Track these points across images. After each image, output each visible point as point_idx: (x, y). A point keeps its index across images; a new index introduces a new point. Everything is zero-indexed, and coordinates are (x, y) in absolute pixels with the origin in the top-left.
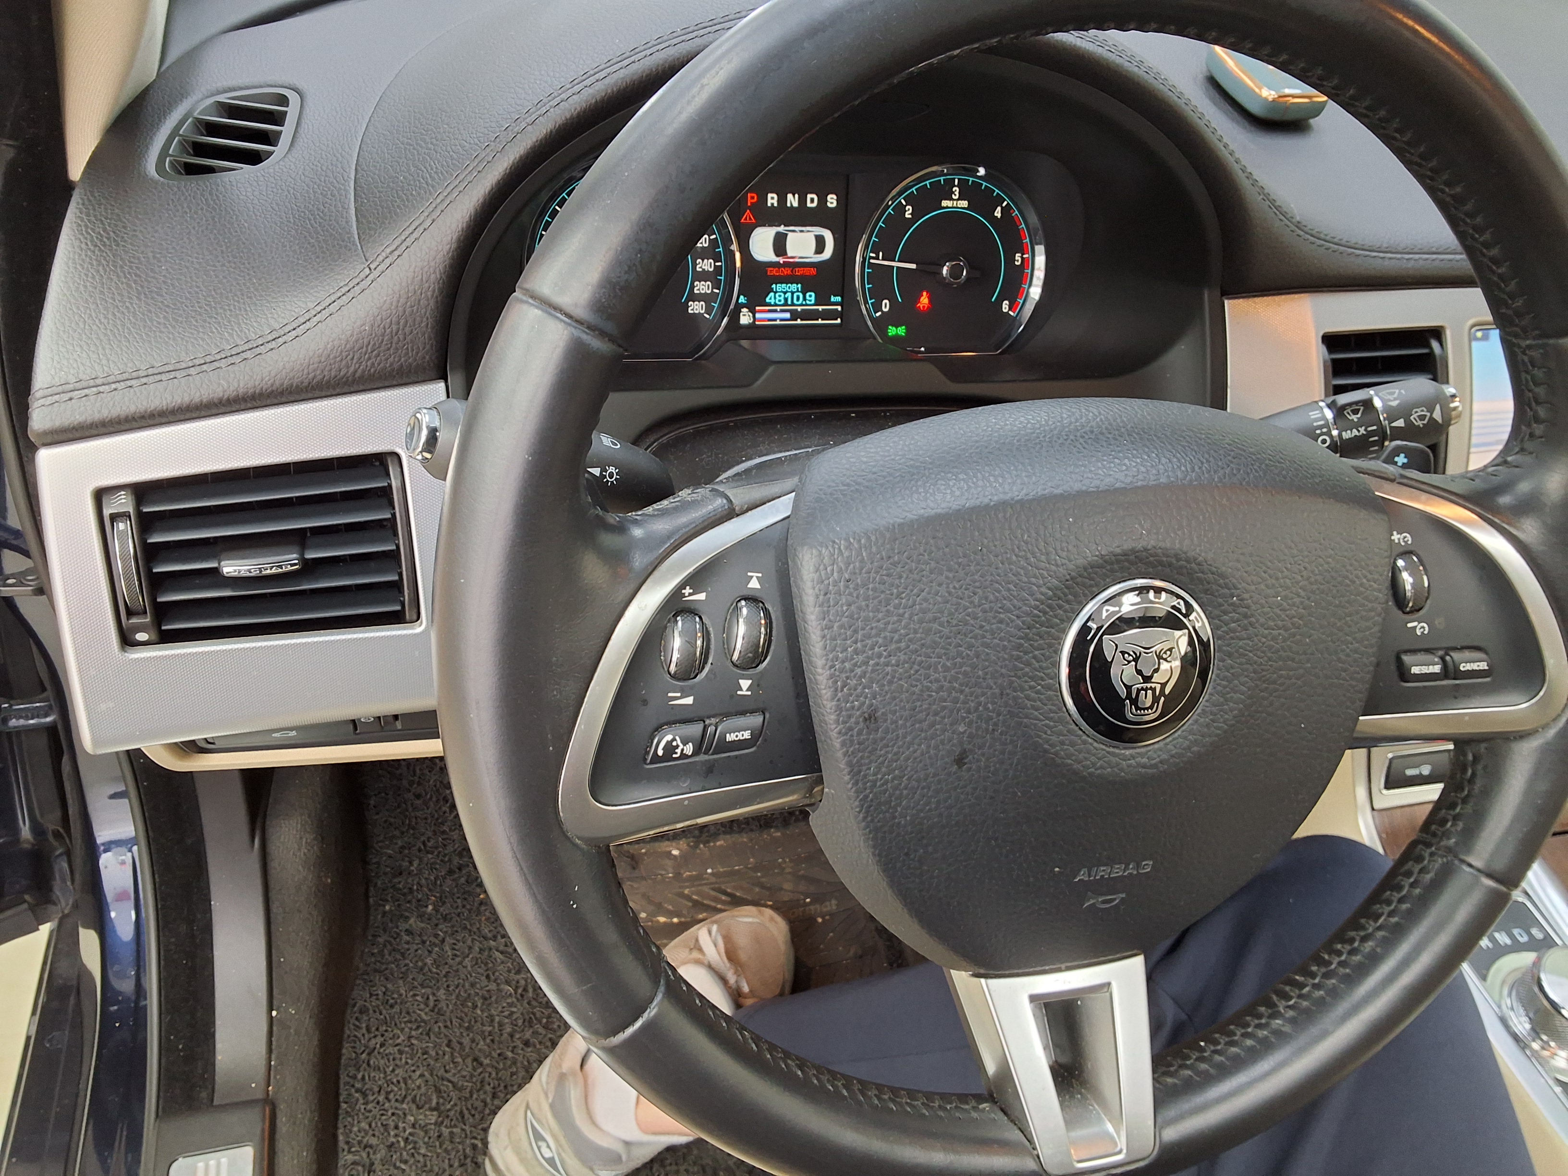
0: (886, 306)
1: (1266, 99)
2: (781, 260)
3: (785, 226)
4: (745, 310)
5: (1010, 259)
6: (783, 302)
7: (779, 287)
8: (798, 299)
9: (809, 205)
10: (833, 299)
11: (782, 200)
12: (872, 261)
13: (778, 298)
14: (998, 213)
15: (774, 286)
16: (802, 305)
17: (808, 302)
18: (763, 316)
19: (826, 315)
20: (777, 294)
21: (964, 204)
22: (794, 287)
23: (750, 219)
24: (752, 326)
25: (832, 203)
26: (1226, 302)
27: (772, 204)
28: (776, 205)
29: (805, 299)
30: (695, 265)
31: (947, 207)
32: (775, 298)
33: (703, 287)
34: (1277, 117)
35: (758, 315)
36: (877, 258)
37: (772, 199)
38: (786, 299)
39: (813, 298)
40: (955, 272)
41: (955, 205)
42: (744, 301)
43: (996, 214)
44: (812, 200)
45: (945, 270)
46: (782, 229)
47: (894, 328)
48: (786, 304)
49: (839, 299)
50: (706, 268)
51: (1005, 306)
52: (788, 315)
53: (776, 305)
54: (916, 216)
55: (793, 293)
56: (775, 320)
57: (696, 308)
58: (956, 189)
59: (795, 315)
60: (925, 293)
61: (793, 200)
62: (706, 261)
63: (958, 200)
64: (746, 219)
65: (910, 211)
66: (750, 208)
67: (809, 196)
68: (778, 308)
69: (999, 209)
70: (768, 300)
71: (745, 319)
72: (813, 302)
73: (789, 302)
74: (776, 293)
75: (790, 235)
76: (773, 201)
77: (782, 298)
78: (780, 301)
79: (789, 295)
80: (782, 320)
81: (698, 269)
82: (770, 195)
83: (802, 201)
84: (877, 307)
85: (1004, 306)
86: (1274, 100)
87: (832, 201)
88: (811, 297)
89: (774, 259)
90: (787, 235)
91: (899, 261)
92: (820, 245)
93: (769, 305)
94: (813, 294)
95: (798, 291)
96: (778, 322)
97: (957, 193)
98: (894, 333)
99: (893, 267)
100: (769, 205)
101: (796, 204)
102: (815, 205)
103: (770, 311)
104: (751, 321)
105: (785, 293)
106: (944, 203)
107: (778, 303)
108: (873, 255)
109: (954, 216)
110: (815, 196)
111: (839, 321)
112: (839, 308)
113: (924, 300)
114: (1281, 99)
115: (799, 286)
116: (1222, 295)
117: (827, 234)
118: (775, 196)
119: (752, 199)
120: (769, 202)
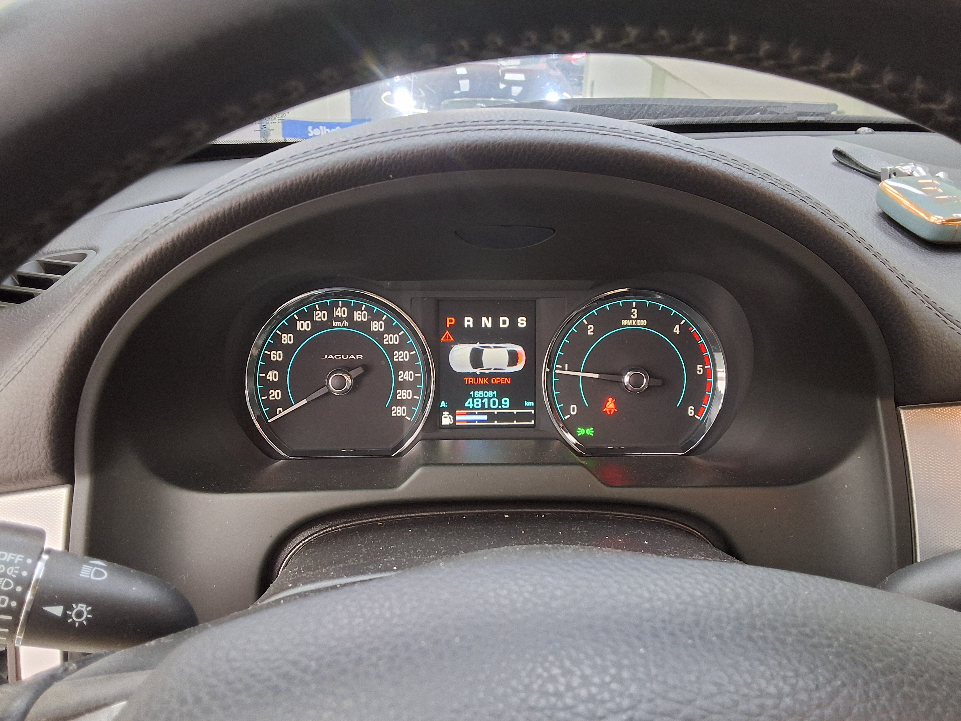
0: (573, 409)
1: (934, 224)
2: (478, 371)
3: (480, 343)
4: (446, 413)
5: (692, 371)
6: (480, 406)
7: (477, 394)
8: (494, 404)
9: (502, 326)
10: (526, 404)
11: (478, 322)
12: (557, 371)
13: (476, 403)
14: (677, 330)
15: (472, 393)
16: (498, 409)
17: (503, 406)
18: (462, 418)
19: (519, 417)
20: (475, 400)
21: (644, 322)
22: (490, 394)
23: (449, 338)
24: (453, 427)
25: (522, 324)
26: (902, 412)
27: (469, 326)
28: (471, 326)
29: (500, 404)
30: (397, 376)
31: (627, 326)
32: (473, 403)
33: (404, 394)
34: (948, 238)
35: (458, 418)
36: (563, 369)
37: (468, 322)
38: (483, 404)
39: (508, 403)
40: (636, 383)
41: (634, 323)
42: (445, 406)
43: (675, 331)
44: (504, 322)
45: (626, 379)
46: (478, 345)
47: (583, 430)
48: (483, 407)
49: (532, 404)
50: (407, 378)
51: (691, 411)
52: (485, 417)
53: (474, 408)
54: (597, 333)
55: (489, 399)
56: (474, 421)
57: (398, 411)
58: (634, 311)
59: (491, 417)
60: (610, 399)
61: (487, 322)
62: (407, 372)
63: (636, 319)
64: (445, 338)
65: (592, 330)
66: (448, 329)
67: (502, 319)
68: (477, 412)
69: (677, 326)
70: (466, 405)
71: (446, 420)
72: (508, 406)
73: (486, 407)
74: (474, 398)
75: (485, 350)
76: (469, 323)
77: (479, 403)
78: (477, 405)
79: (486, 400)
80: (479, 421)
81: (400, 380)
82: (466, 319)
83: (495, 322)
84: (566, 411)
85: (689, 411)
86: (943, 224)
87: (522, 322)
88: (506, 402)
89: (472, 370)
90: (483, 350)
91: (583, 372)
92: (513, 358)
93: (468, 408)
94: (508, 400)
95: (493, 397)
96: (477, 423)
97: (635, 313)
98: (583, 433)
99: (578, 377)
100: (466, 326)
101: (489, 325)
102: (507, 325)
103: (468, 414)
104: (452, 423)
105: (482, 399)
106: (624, 322)
107: (475, 407)
108: (558, 366)
109: (634, 332)
110: (507, 319)
111: (533, 422)
112: (533, 411)
113: (610, 405)
114: (950, 224)
115: (495, 393)
116: (898, 404)
117: (519, 349)
118: (471, 319)
119: (450, 321)
120: (466, 324)
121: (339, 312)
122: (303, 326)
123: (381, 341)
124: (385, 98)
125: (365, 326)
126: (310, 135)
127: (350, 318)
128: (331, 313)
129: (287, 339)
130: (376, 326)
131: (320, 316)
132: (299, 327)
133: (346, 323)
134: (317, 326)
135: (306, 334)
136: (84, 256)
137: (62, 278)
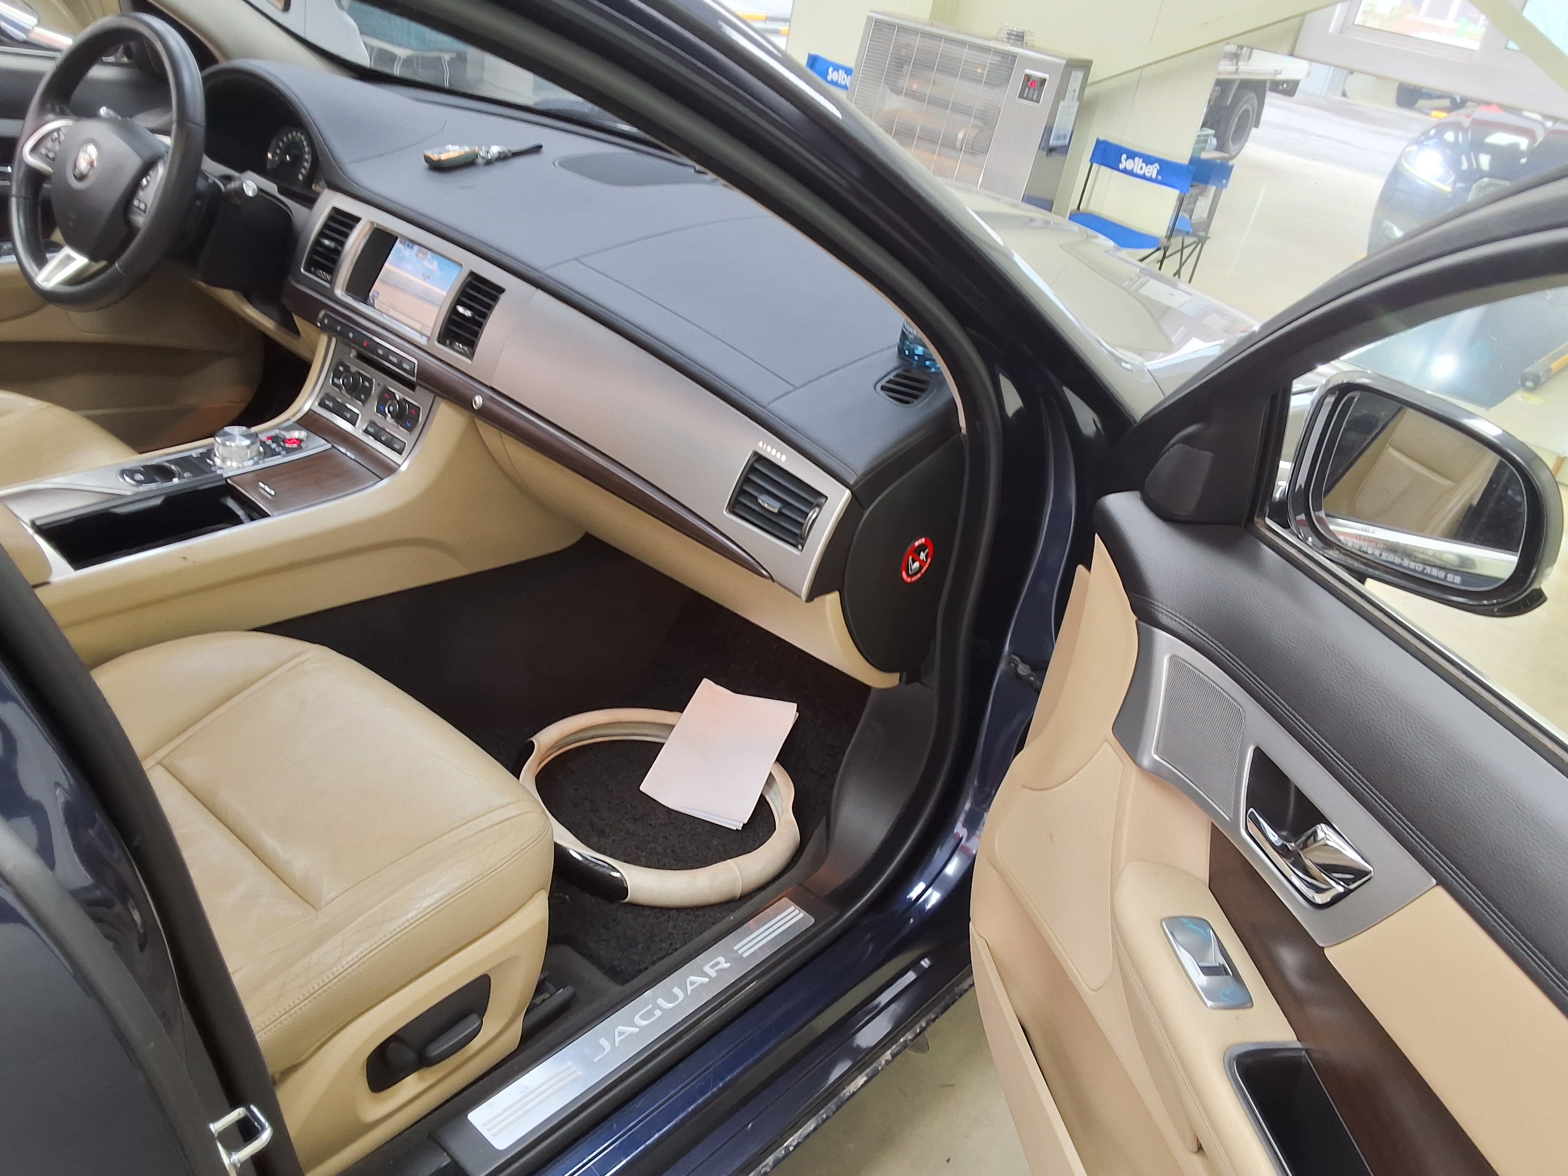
126: (1121, 166)
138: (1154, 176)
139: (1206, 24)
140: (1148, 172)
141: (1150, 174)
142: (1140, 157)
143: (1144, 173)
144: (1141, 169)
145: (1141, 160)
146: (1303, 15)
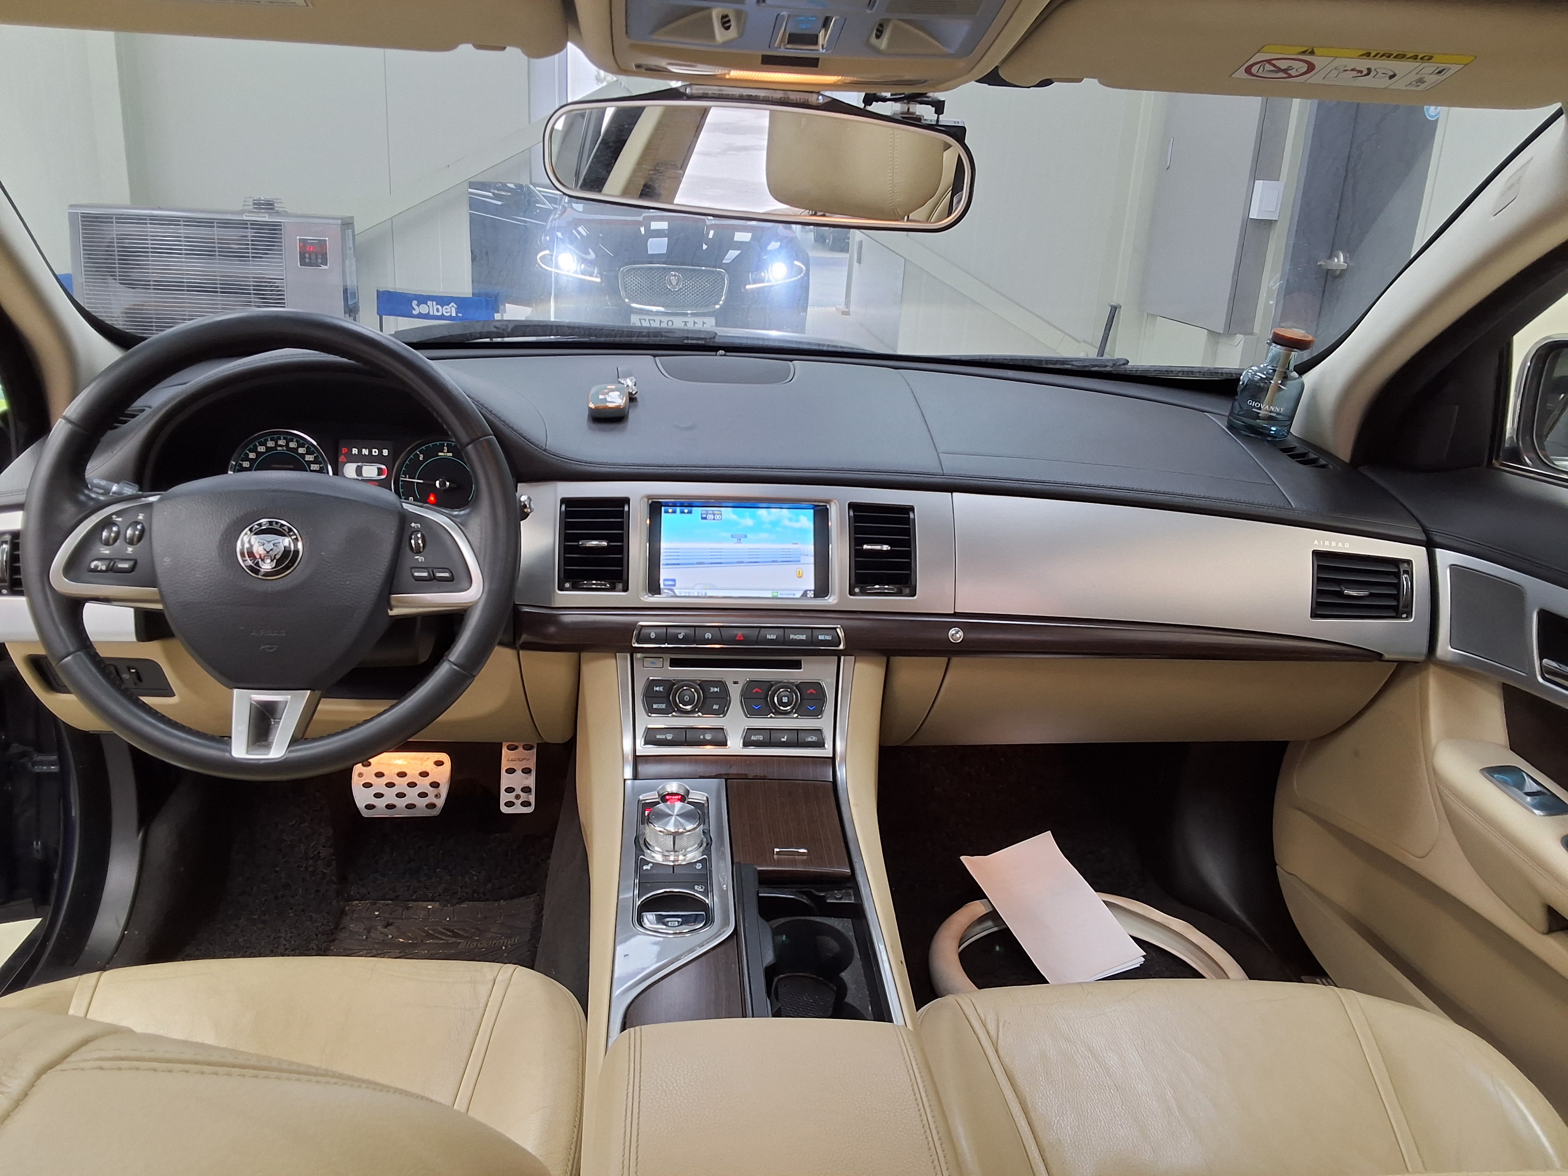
0: (411, 499)
2: (360, 478)
9: (374, 454)
11: (360, 451)
12: (403, 479)
21: (451, 454)
23: (343, 459)
27: (355, 453)
28: (357, 454)
31: (441, 456)
36: (405, 477)
37: (355, 451)
40: (443, 484)
41: (445, 455)
44: (375, 452)
45: (438, 483)
46: (359, 464)
54: (425, 459)
58: (446, 448)
60: (431, 495)
61: (365, 452)
63: (447, 453)
64: (341, 459)
65: (422, 457)
66: (343, 455)
67: (374, 450)
75: (364, 467)
83: (370, 452)
87: (385, 452)
89: (356, 478)
90: (362, 467)
91: (418, 479)
92: (380, 472)
99: (414, 482)
101: (367, 453)
102: (377, 454)
106: (440, 454)
108: (403, 476)
109: (444, 460)
110: (376, 450)
113: (431, 498)
117: (383, 467)
118: (356, 450)
119: (344, 450)
120: (353, 453)
121: (281, 442)
122: (261, 449)
123: (304, 458)
124: (541, 258)
125: (295, 450)
126: (414, 312)
127: (287, 444)
128: (276, 443)
129: (252, 455)
130: (301, 451)
131: (270, 444)
132: (259, 450)
133: (285, 448)
134: (268, 449)
135: (263, 453)
136: (143, 410)
137: (133, 420)
138: (454, 314)
139: (448, 166)
140: (447, 312)
141: (449, 314)
142: (433, 301)
143: (443, 314)
144: (438, 310)
145: (434, 303)
146: (530, 149)
